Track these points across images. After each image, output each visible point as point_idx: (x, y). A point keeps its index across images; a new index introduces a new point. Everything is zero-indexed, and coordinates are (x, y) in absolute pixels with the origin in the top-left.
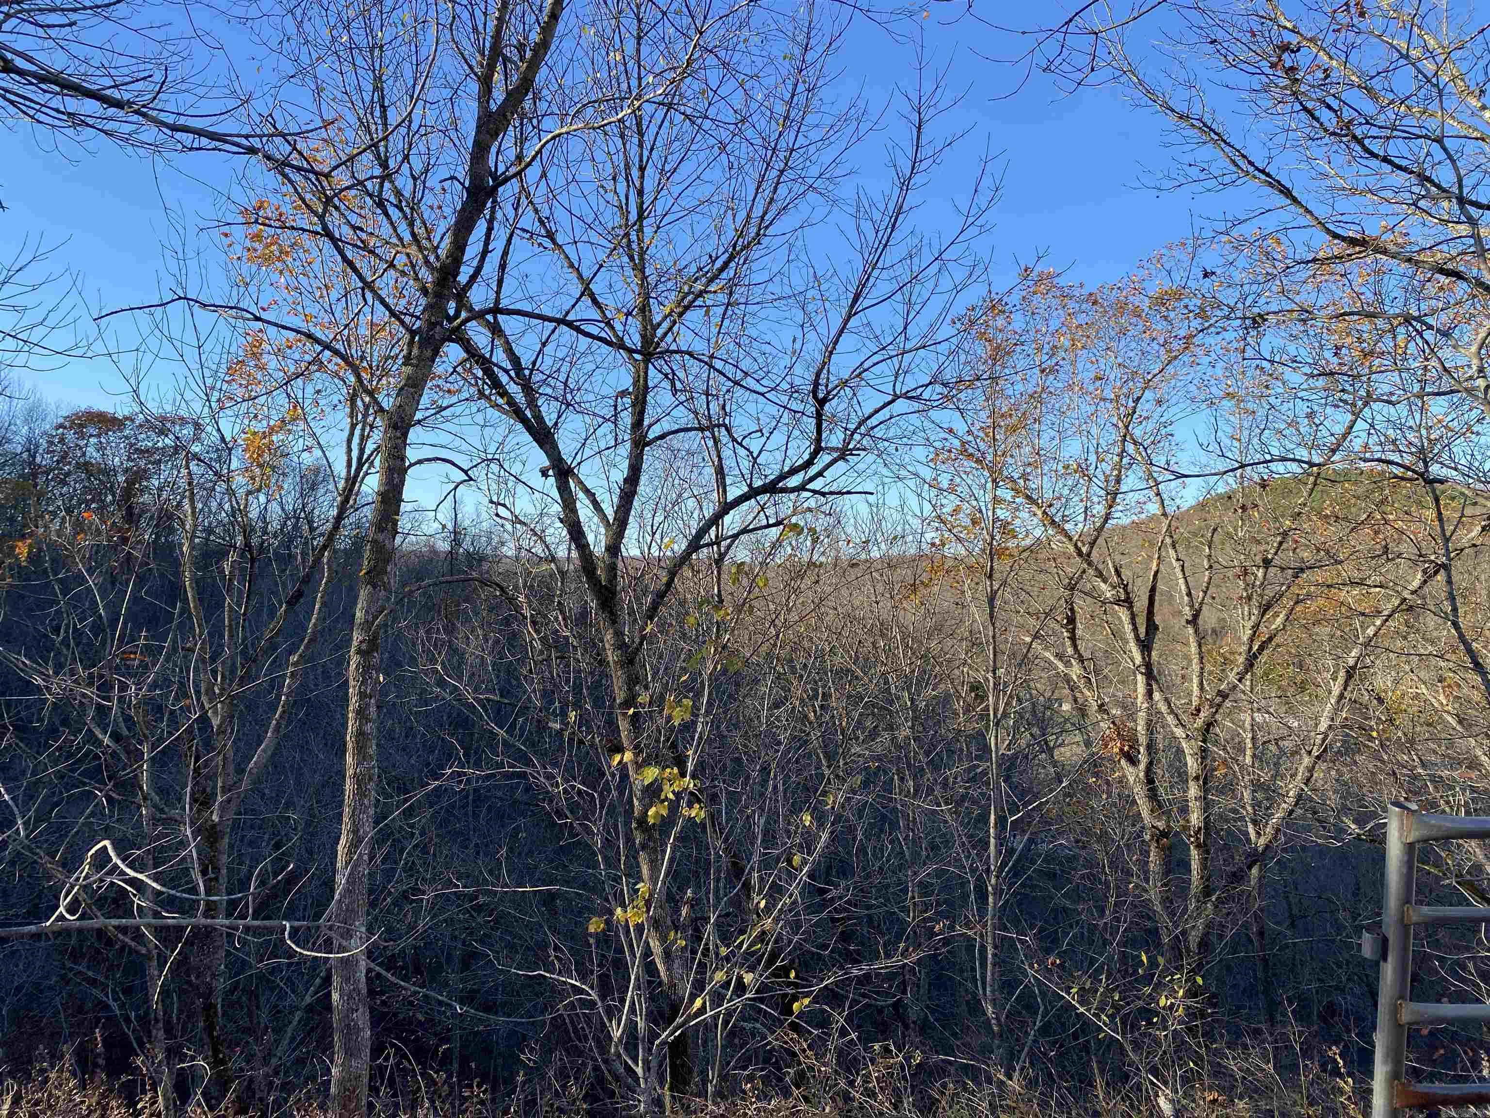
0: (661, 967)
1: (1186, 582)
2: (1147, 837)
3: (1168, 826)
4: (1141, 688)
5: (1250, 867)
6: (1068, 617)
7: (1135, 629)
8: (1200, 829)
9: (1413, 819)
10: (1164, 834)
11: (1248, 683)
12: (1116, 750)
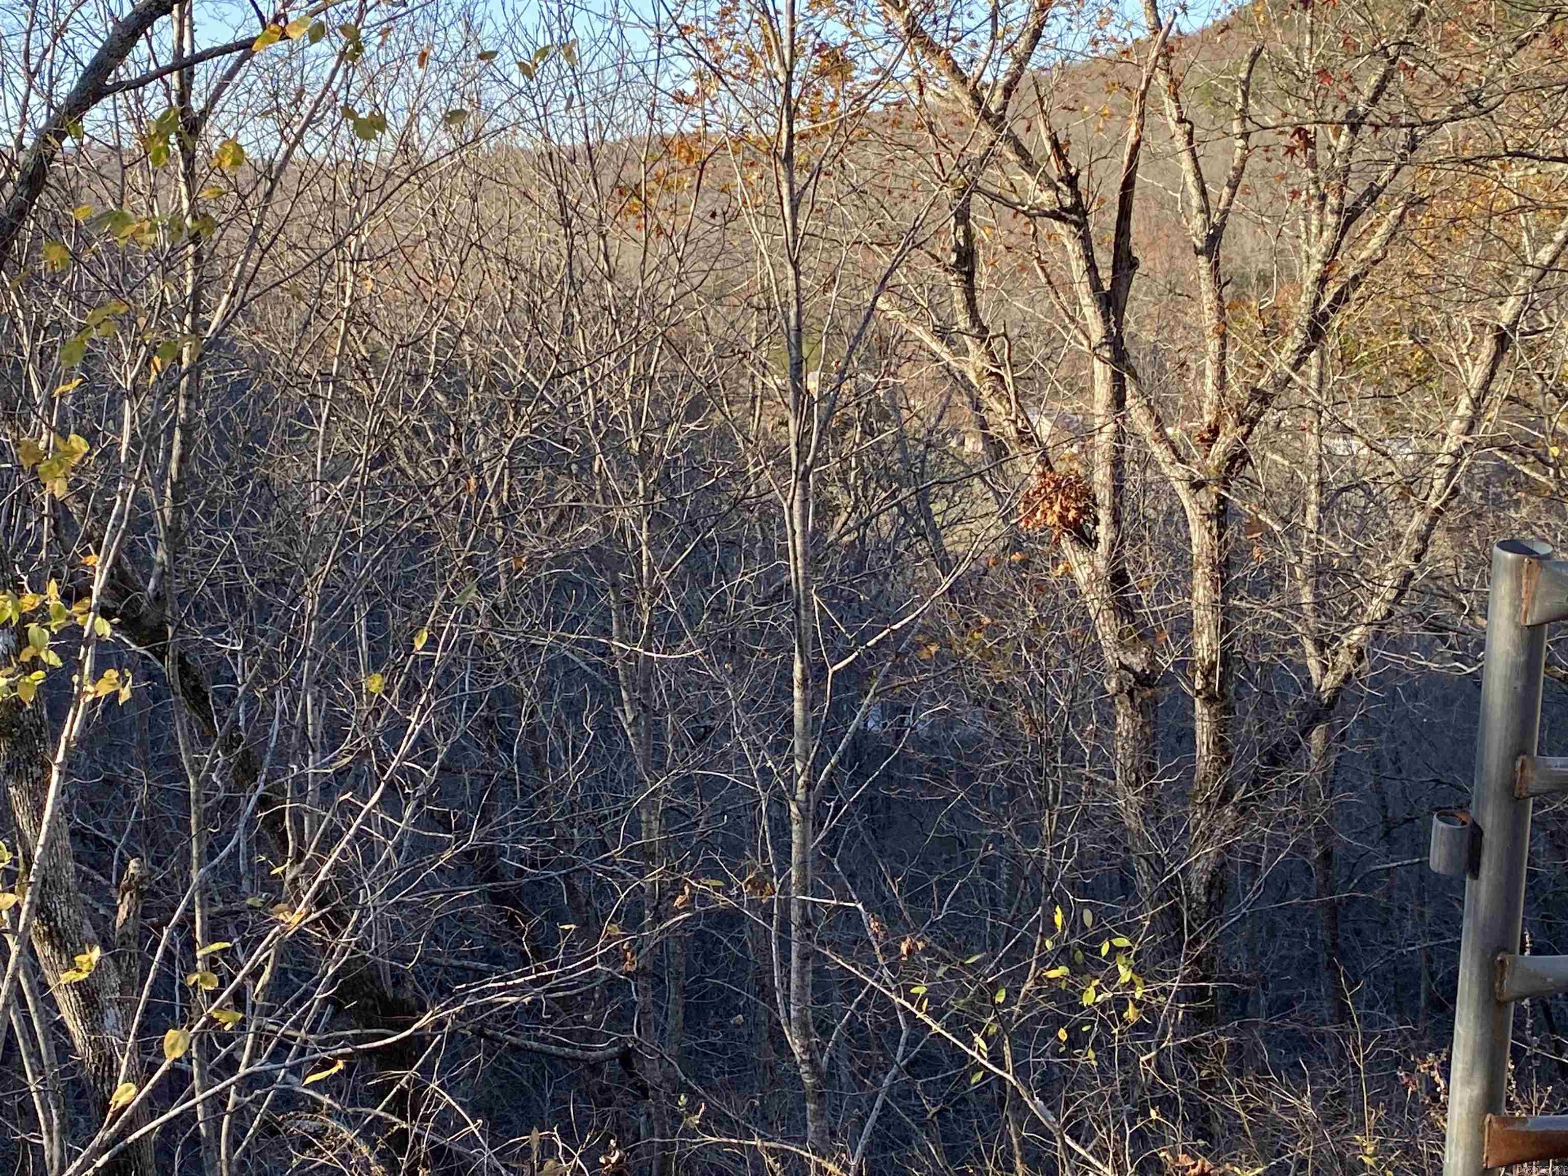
0: (75, 1027)
1: (1197, 167)
2: (1112, 686)
3: (1152, 663)
4: (1102, 391)
5: (1306, 732)
6: (957, 249)
7: (1092, 268)
8: (1213, 665)
9: (1541, 576)
10: (1144, 680)
11: (1314, 373)
12: (1052, 519)
